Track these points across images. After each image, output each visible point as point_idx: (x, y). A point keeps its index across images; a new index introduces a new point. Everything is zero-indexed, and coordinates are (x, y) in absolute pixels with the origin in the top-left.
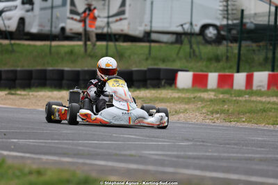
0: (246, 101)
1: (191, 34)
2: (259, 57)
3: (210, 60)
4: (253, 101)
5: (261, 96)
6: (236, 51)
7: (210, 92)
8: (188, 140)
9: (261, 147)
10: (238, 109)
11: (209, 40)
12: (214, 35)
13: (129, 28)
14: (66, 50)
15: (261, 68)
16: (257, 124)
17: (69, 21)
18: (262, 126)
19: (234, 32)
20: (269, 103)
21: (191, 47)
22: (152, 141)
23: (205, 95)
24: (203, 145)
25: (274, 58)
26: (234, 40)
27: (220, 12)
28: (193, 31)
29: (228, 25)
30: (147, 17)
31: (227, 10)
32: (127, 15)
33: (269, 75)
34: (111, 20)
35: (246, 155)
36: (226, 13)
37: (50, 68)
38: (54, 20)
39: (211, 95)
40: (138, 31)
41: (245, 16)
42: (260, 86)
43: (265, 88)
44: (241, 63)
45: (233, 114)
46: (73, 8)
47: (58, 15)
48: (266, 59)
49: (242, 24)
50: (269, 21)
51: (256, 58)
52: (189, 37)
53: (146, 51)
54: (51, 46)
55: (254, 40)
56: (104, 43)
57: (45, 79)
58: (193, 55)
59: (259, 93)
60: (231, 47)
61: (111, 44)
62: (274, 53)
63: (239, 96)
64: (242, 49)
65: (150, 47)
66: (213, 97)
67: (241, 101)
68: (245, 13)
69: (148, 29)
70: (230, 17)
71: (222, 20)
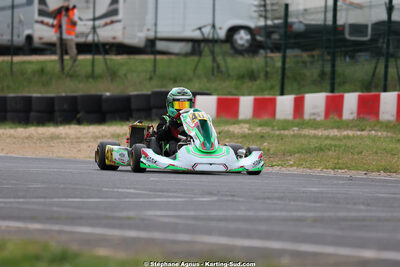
0: (294, 136)
1: (214, 41)
2: (313, 72)
3: (241, 77)
4: (305, 136)
5: (316, 129)
6: (279, 64)
7: (242, 125)
8: (210, 194)
9: (315, 202)
10: (283, 148)
11: (240, 48)
12: (247, 41)
13: (124, 34)
14: (35, 67)
15: (316, 87)
16: (310, 168)
17: (38, 26)
18: (317, 171)
19: (275, 36)
20: (327, 137)
21: (214, 60)
22: (160, 197)
23: (235, 129)
24: (233, 201)
25: (333, 72)
26: (276, 48)
27: (255, 9)
28: (216, 37)
29: (266, 27)
30: (150, 18)
31: (265, 6)
32: (120, 16)
33: (327, 97)
34: (97, 23)
35: (295, 214)
36: (264, 9)
37: (12, 95)
38: (15, 24)
39: (245, 129)
40: (137, 38)
41: (290, 13)
42: (314, 114)
43: (321, 117)
44: (286, 81)
45: (275, 154)
46: (43, 7)
47: (22, 17)
48: (322, 74)
49: (287, 25)
50: (325, 20)
51: (308, 73)
52: (211, 45)
53: (150, 67)
54: (12, 62)
55: (304, 48)
56: (89, 57)
57: (6, 111)
58: (217, 72)
59: (314, 124)
60: (272, 58)
61: (99, 58)
62: (333, 66)
63: (284, 129)
64: (288, 60)
65: (155, 60)
66: (246, 131)
67: (286, 136)
68: (291, 9)
69: (151, 35)
70: (269, 15)
71: (259, 20)
